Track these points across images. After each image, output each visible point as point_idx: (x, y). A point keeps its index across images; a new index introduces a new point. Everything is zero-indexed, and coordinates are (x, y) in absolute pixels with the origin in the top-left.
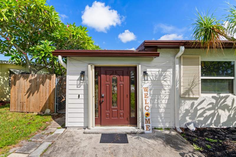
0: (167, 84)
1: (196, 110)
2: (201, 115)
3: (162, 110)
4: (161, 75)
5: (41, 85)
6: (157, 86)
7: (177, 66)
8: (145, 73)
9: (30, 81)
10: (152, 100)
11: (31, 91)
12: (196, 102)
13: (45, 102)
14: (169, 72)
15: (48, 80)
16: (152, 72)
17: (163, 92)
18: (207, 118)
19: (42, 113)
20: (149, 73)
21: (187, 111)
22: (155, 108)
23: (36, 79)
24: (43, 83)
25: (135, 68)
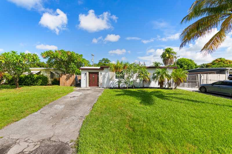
0: (107, 76)
1: (114, 83)
2: (115, 84)
3: (105, 83)
4: (105, 74)
5: (70, 78)
6: (104, 77)
7: (109, 72)
8: (101, 74)
9: (67, 76)
10: (103, 80)
11: (67, 79)
12: (114, 81)
13: (72, 82)
14: (107, 73)
15: (73, 76)
16: (103, 73)
17: (105, 79)
18: (116, 85)
19: (71, 85)
20: (102, 74)
21: (112, 83)
22: (103, 82)
23: (69, 75)
24: (71, 76)
25: (98, 72)
